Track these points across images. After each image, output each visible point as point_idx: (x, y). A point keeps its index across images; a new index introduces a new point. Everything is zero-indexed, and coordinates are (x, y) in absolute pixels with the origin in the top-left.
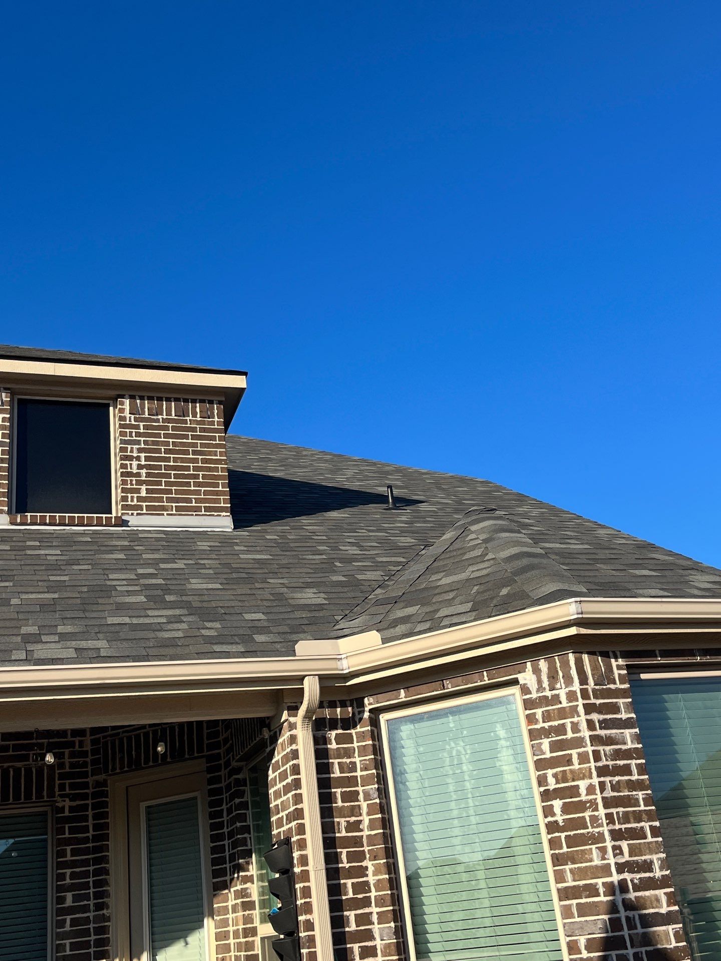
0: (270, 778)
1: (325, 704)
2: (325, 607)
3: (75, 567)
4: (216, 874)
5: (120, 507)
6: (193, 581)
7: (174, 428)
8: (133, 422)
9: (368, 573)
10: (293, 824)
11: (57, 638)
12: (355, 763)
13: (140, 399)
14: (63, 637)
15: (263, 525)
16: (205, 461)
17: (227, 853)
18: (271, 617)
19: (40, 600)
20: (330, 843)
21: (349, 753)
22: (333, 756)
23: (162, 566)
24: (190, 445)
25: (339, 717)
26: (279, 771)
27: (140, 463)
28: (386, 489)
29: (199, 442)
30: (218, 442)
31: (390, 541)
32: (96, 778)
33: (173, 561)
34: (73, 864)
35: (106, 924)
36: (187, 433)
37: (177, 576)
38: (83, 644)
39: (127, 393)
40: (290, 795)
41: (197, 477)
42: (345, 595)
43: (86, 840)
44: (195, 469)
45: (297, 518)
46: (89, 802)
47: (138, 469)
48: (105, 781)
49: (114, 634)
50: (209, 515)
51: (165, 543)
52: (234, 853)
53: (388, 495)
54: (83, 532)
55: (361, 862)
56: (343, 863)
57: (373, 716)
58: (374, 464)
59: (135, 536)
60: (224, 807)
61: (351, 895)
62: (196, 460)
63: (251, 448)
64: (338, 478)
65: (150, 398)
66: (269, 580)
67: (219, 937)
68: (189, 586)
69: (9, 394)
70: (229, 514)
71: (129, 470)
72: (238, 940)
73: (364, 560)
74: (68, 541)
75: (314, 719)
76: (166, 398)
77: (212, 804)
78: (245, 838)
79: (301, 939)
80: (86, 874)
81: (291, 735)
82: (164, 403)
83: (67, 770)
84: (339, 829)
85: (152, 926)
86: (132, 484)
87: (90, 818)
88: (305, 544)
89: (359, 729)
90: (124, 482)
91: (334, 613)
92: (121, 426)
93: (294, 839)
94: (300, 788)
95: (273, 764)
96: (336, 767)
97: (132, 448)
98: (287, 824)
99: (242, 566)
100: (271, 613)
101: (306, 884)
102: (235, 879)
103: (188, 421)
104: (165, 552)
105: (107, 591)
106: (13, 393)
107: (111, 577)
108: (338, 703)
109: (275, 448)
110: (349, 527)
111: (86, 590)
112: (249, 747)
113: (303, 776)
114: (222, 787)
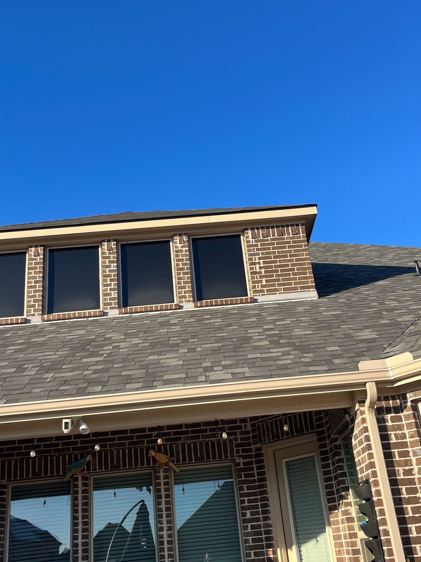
0: (353, 444)
1: (382, 399)
2: (377, 340)
3: (230, 328)
4: (329, 501)
5: (252, 292)
6: (295, 330)
7: (277, 243)
8: (254, 243)
9: (404, 317)
10: (370, 471)
11: (221, 368)
12: (405, 434)
13: (257, 229)
14: (225, 367)
15: (337, 294)
16: (297, 260)
17: (335, 489)
18: (343, 348)
19: (213, 347)
20: (394, 483)
21: (400, 428)
22: (390, 430)
23: (278, 323)
24: (287, 252)
25: (392, 406)
26: (358, 440)
27: (260, 265)
28: (413, 263)
29: (293, 249)
30: (304, 248)
31: (418, 296)
32: (255, 446)
33: (283, 320)
34: (248, 495)
35: (270, 528)
36: (285, 245)
37: (286, 329)
38: (236, 371)
39: (249, 227)
40: (366, 454)
41: (293, 270)
42: (390, 332)
43: (254, 481)
44: (292, 265)
45: (357, 288)
46: (253, 459)
47: (260, 269)
48: (261, 447)
49: (252, 364)
50: (303, 291)
51: (278, 310)
52: (339, 489)
53: (415, 268)
54: (233, 308)
55: (416, 494)
56: (404, 495)
57: (413, 404)
58: (406, 249)
59: (261, 308)
60: (330, 461)
61: (411, 514)
62: (292, 260)
63: (327, 249)
64: (383, 260)
65: (262, 228)
66: (341, 326)
67: (335, 538)
68: (294, 334)
69: (187, 237)
70: (315, 289)
71: (255, 270)
72: (347, 540)
73: (401, 309)
74: (226, 314)
75: (375, 408)
76: (271, 227)
77: (323, 460)
78: (344, 480)
79: (382, 541)
80: (256, 500)
81: (362, 418)
82: (271, 229)
83: (239, 442)
84: (399, 474)
85: (296, 531)
86: (257, 278)
87: (255, 469)
88: (362, 303)
89: (405, 413)
90: (253, 278)
91: (384, 343)
92: (248, 246)
93: (371, 480)
94: (371, 449)
95: (354, 435)
96: (393, 436)
97: (255, 258)
98: (366, 471)
99: (325, 319)
100: (343, 346)
101: (381, 507)
102: (341, 504)
103: (285, 238)
104: (279, 315)
105: (247, 340)
106: (189, 236)
107: (249, 331)
108: (390, 397)
109: (342, 247)
110: (392, 290)
111: (236, 340)
112: (340, 426)
113: (372, 442)
114: (327, 450)
